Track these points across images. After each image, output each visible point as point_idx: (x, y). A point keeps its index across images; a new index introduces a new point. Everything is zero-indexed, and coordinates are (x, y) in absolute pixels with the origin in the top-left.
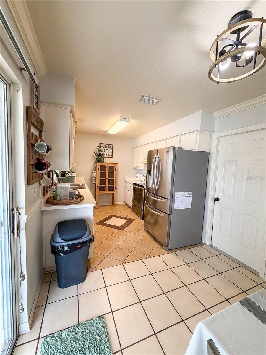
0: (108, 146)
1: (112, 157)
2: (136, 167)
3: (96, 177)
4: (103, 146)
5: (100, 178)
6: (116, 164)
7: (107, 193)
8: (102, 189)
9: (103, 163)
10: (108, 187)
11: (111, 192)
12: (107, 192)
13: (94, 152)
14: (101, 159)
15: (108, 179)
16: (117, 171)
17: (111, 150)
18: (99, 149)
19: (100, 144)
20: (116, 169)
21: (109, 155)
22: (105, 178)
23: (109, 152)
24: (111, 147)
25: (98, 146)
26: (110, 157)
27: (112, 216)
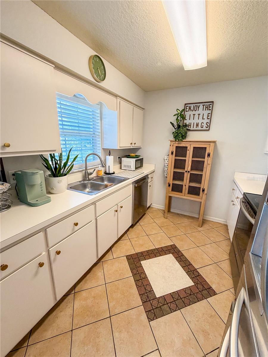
0: (201, 107)
1: (208, 129)
3: (168, 168)
4: (192, 108)
6: (212, 144)
7: (184, 197)
8: (177, 188)
9: (183, 141)
10: (187, 187)
12: (186, 196)
13: (171, 122)
14: (179, 134)
15: (190, 173)
16: (211, 157)
17: (208, 115)
18: (179, 115)
19: (185, 104)
20: (210, 153)
21: (202, 124)
22: (184, 169)
23: (204, 118)
24: (209, 108)
25: (178, 109)
26: (204, 128)
27: (173, 249)
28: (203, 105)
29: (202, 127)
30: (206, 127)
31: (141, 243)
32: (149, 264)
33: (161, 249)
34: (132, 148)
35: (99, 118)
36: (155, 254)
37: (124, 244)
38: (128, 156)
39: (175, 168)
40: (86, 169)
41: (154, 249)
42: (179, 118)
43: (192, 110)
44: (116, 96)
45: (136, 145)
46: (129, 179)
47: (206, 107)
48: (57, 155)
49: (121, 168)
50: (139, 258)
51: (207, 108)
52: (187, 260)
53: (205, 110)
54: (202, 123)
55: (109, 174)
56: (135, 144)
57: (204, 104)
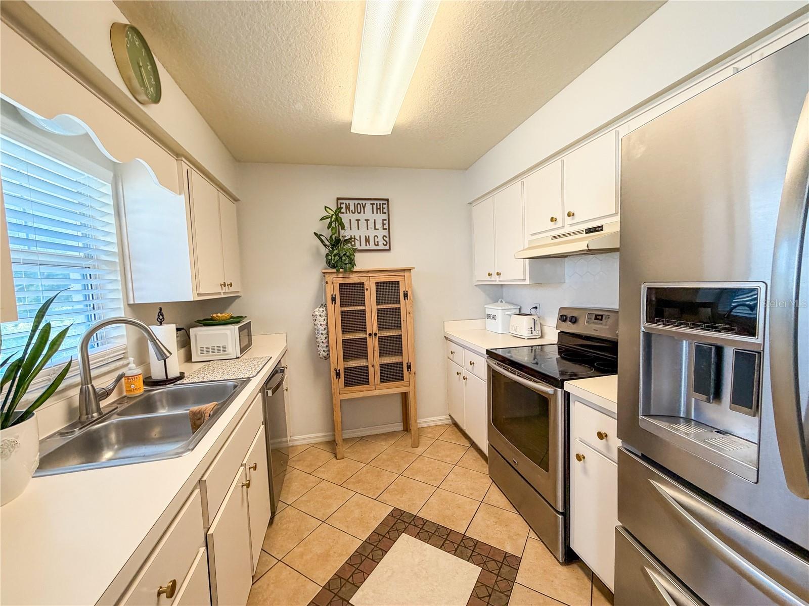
0: (368, 207)
1: (387, 247)
2: (488, 278)
3: (327, 334)
4: (352, 208)
5: (344, 332)
6: (406, 274)
7: (376, 393)
8: (356, 377)
9: (353, 272)
10: (377, 368)
11: (394, 388)
12: (377, 389)
13: (315, 233)
14: (343, 258)
15: (377, 336)
16: (410, 299)
17: (383, 222)
18: (333, 219)
19: (338, 199)
20: (407, 292)
21: (376, 240)
22: (365, 331)
23: (376, 228)
24: (383, 210)
25: (328, 208)
26: (381, 247)
27: (399, 521)
28: (372, 204)
29: (376, 244)
30: (383, 243)
31: (319, 552)
32: (374, 592)
33: (376, 537)
34: (223, 296)
36: (370, 556)
37: (272, 586)
38: (209, 322)
39: (344, 331)
40: (87, 378)
41: (363, 547)
42: (333, 225)
43: (353, 212)
44: (177, 154)
45: (232, 289)
46: (249, 379)
47: (377, 209)
49: (188, 358)
50: (340, 594)
51: (379, 210)
52: (438, 527)
53: (377, 213)
54: (376, 237)
55: (167, 381)
56: (231, 285)
57: (372, 202)
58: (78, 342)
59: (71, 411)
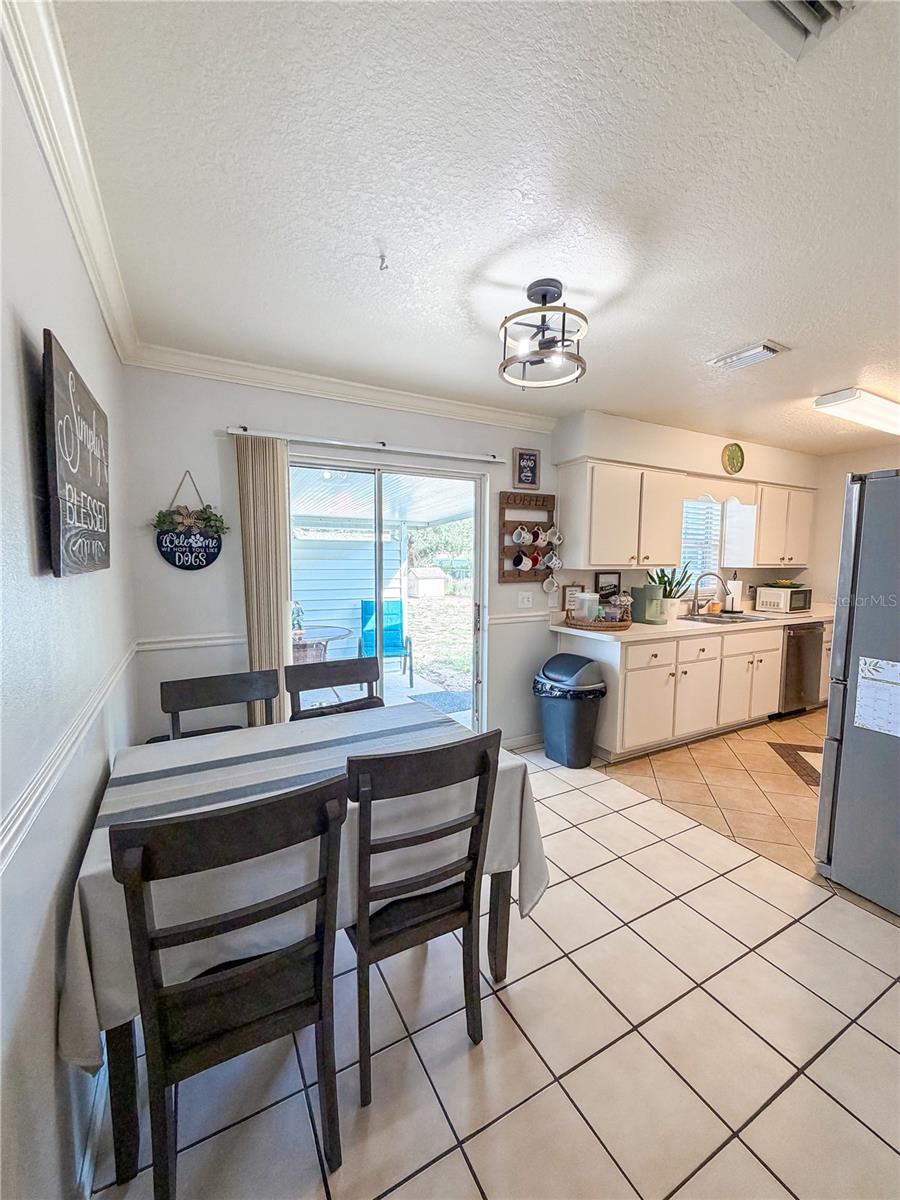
34: (783, 567)
35: (719, 518)
37: (760, 732)
38: (772, 585)
40: (696, 597)
44: (756, 482)
45: (792, 562)
48: (668, 572)
49: (754, 608)
55: (732, 612)
56: (791, 559)
58: (694, 582)
59: (689, 610)
